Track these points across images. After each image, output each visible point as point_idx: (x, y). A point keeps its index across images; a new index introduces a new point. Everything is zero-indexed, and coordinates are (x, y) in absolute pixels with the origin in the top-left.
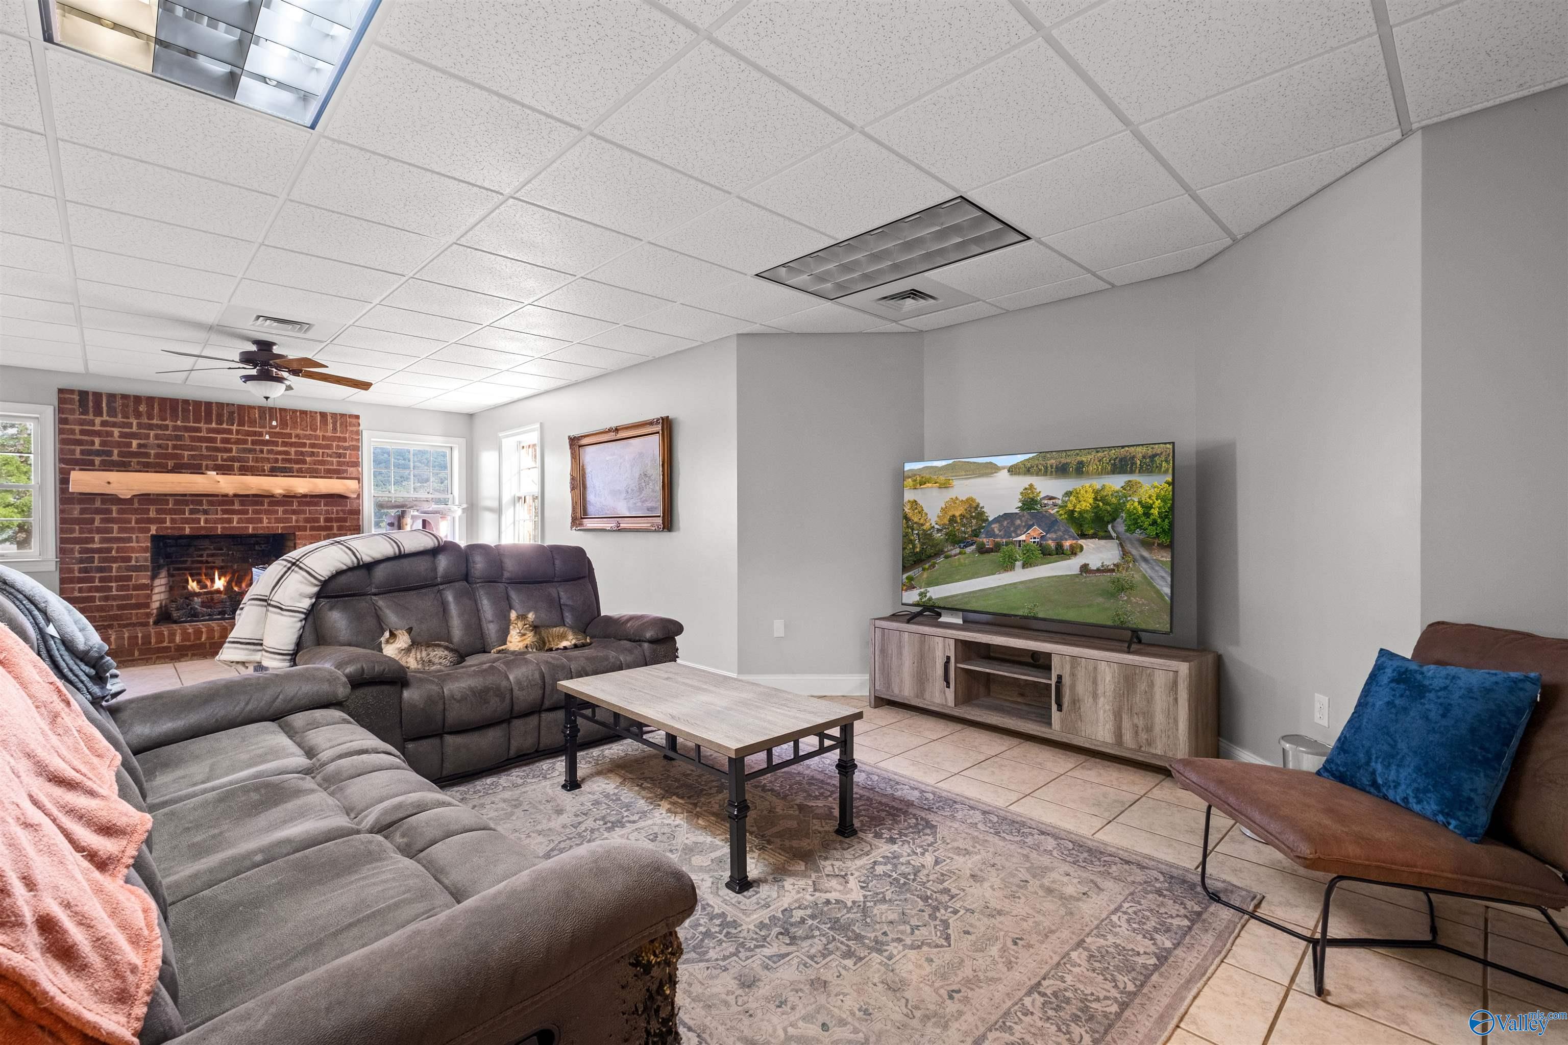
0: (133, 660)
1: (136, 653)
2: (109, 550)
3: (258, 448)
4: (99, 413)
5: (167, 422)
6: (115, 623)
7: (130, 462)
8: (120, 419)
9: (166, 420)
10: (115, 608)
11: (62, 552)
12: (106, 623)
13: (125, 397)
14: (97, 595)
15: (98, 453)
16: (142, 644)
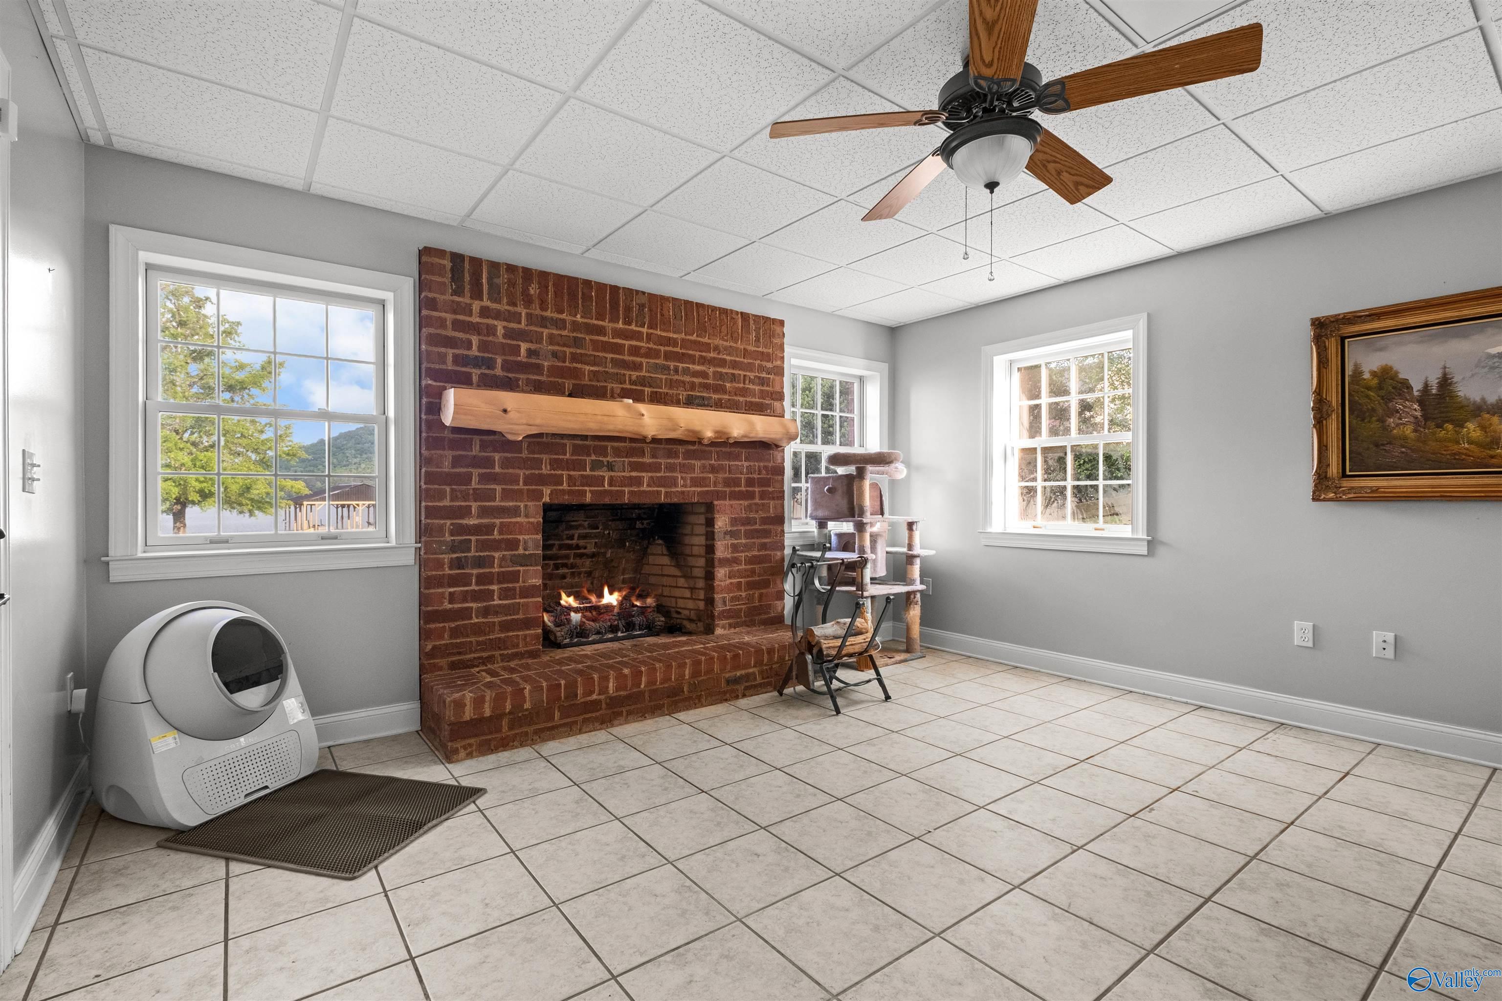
0: (552, 728)
1: (557, 715)
2: (489, 529)
3: (672, 364)
4: (477, 294)
5: (563, 316)
6: (497, 653)
7: (518, 380)
8: (504, 307)
9: (562, 312)
10: (497, 628)
11: (423, 531)
12: (485, 655)
13: (511, 268)
14: (474, 605)
15: (477, 362)
16: (566, 698)
